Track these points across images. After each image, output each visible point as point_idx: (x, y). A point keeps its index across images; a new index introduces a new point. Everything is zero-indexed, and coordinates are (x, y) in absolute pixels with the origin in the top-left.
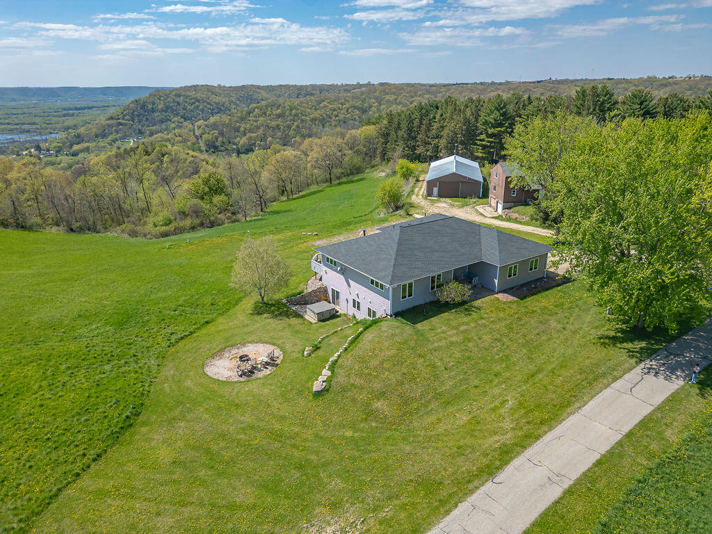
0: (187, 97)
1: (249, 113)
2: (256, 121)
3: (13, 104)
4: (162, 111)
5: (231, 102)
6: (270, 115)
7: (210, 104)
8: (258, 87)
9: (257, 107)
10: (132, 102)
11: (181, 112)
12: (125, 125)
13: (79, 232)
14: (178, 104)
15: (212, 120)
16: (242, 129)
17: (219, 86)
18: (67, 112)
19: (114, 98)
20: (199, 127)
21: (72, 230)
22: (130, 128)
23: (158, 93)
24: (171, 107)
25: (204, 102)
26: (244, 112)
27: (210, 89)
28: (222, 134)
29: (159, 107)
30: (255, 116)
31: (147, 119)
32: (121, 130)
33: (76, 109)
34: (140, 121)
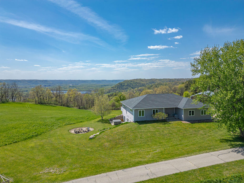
0: (134, 82)
1: (151, 86)
3: (90, 84)
4: (126, 86)
5: (147, 84)
7: (140, 84)
8: (157, 79)
9: (154, 85)
10: (118, 83)
11: (132, 86)
12: (116, 89)
13: (81, 109)
14: (131, 84)
15: (140, 88)
17: (144, 79)
18: (102, 86)
19: (115, 83)
20: (135, 90)
21: (80, 108)
23: (125, 81)
24: (129, 85)
26: (150, 86)
27: (141, 80)
30: (153, 87)
31: (122, 88)
32: (114, 91)
33: (104, 85)
34: (120, 89)
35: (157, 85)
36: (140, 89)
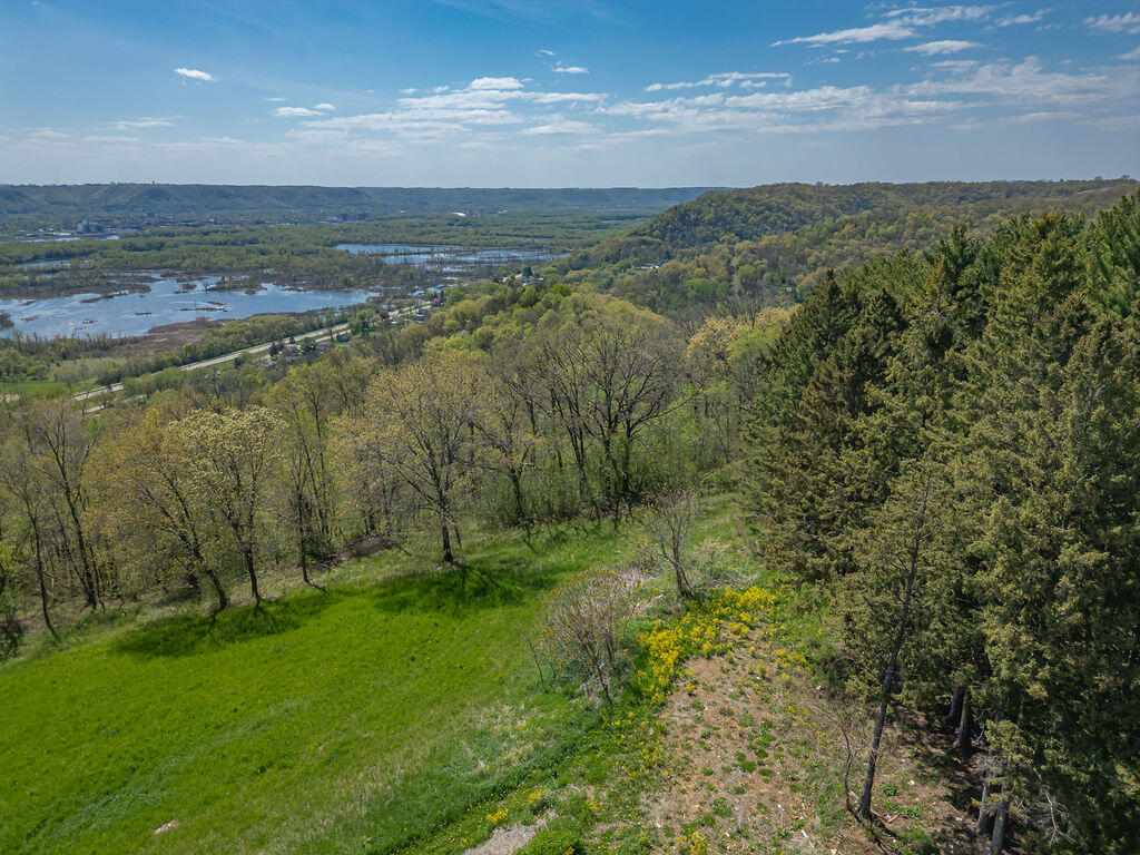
0: (752, 202)
1: (833, 231)
2: (842, 246)
3: (549, 210)
4: (710, 224)
6: (871, 236)
7: (788, 214)
8: (887, 187)
9: (851, 222)
10: (670, 210)
11: (739, 225)
12: (651, 243)
14: (737, 213)
15: (766, 240)
16: (811, 260)
17: (819, 185)
20: (739, 253)
22: (656, 249)
23: (710, 196)
24: (724, 219)
25: (779, 210)
26: (824, 230)
28: (774, 266)
29: (707, 217)
30: (843, 237)
31: (683, 236)
32: (642, 251)
33: (618, 218)
34: (672, 239)
35: (869, 225)
36: (767, 248)
